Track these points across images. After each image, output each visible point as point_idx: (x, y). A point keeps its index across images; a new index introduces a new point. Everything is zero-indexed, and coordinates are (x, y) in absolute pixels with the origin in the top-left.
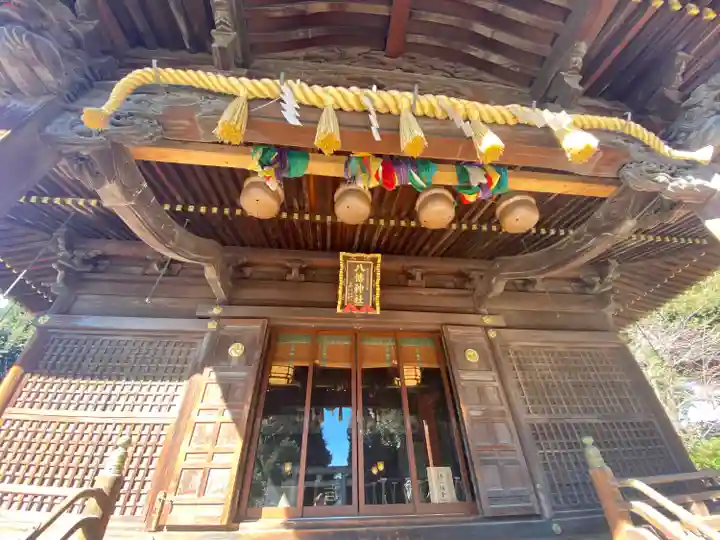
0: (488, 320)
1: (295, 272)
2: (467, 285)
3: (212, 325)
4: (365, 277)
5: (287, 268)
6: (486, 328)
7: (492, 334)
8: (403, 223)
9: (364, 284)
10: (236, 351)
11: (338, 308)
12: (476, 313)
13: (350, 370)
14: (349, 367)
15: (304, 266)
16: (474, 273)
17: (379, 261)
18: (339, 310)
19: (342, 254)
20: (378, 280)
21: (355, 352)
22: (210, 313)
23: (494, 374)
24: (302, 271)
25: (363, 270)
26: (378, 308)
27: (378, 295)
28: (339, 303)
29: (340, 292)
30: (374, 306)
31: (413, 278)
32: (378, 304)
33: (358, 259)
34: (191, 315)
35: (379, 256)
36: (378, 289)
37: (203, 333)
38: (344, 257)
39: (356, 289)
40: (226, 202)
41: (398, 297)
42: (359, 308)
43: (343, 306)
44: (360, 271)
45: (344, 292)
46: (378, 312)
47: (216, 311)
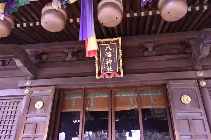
0: (201, 74)
1: (70, 56)
2: (187, 51)
3: (26, 91)
4: (112, 54)
6: (199, 79)
7: (203, 84)
9: (112, 58)
10: (39, 105)
11: (97, 75)
12: (193, 70)
13: (108, 112)
14: (107, 110)
16: (191, 41)
17: (120, 42)
18: (97, 77)
20: (121, 54)
22: (25, 85)
24: (73, 54)
25: (110, 49)
26: (122, 74)
27: (121, 64)
28: (97, 72)
29: (97, 65)
30: (119, 73)
32: (122, 71)
33: (106, 42)
34: (15, 87)
35: (120, 39)
36: (121, 61)
39: (107, 62)
41: (136, 65)
42: (109, 74)
43: (99, 74)
44: (108, 50)
45: (99, 65)
46: (122, 76)
47: (28, 83)
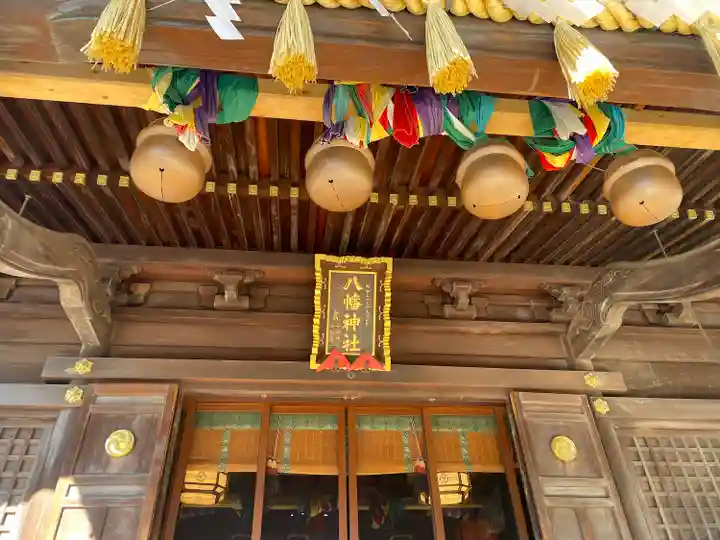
0: (595, 381)
1: (230, 294)
2: (555, 315)
3: (73, 396)
4: (363, 300)
5: (216, 284)
6: (590, 395)
7: (602, 406)
8: (433, 201)
9: (360, 313)
10: (118, 445)
11: (313, 358)
12: (572, 368)
13: (335, 478)
14: (335, 474)
15: (247, 280)
16: (565, 291)
17: (390, 270)
18: (313, 365)
19: (319, 257)
20: (388, 306)
21: (346, 443)
22: (69, 372)
23: (606, 482)
24: (244, 290)
25: (359, 288)
26: (388, 360)
27: (387, 333)
28: (315, 351)
29: (316, 330)
30: (380, 357)
31: (453, 301)
32: (387, 353)
33: (350, 266)
34: (31, 376)
35: (389, 261)
36: (388, 324)
37: (57, 410)
38: (323, 263)
39: (347, 323)
40: (101, 162)
41: (426, 337)
42: (351, 359)
43: (321, 357)
44: (352, 289)
45: (322, 330)
46: (388, 367)
47: (82, 368)
